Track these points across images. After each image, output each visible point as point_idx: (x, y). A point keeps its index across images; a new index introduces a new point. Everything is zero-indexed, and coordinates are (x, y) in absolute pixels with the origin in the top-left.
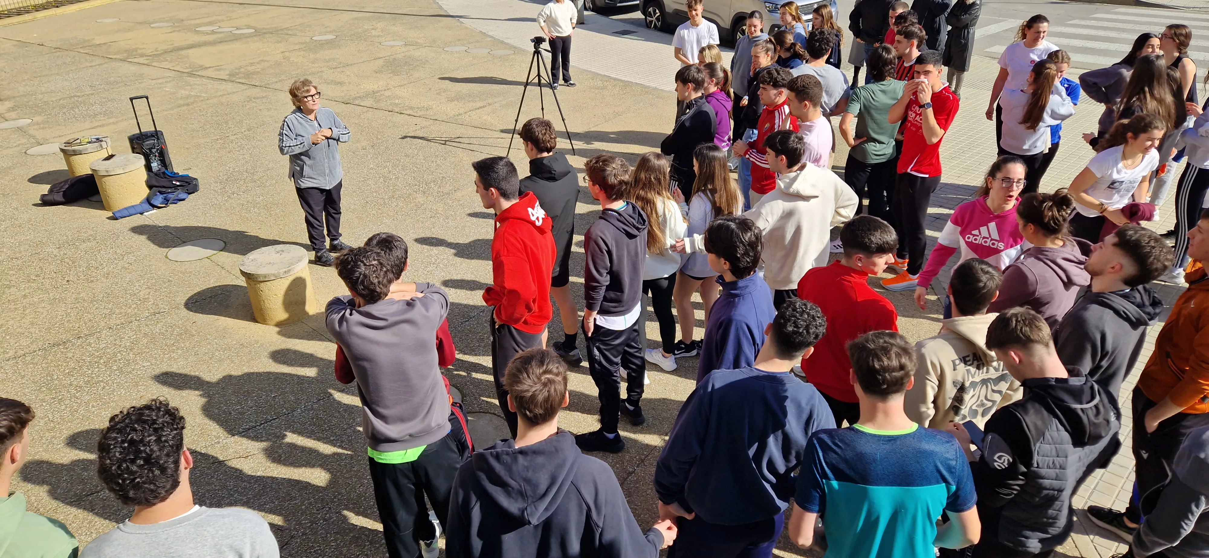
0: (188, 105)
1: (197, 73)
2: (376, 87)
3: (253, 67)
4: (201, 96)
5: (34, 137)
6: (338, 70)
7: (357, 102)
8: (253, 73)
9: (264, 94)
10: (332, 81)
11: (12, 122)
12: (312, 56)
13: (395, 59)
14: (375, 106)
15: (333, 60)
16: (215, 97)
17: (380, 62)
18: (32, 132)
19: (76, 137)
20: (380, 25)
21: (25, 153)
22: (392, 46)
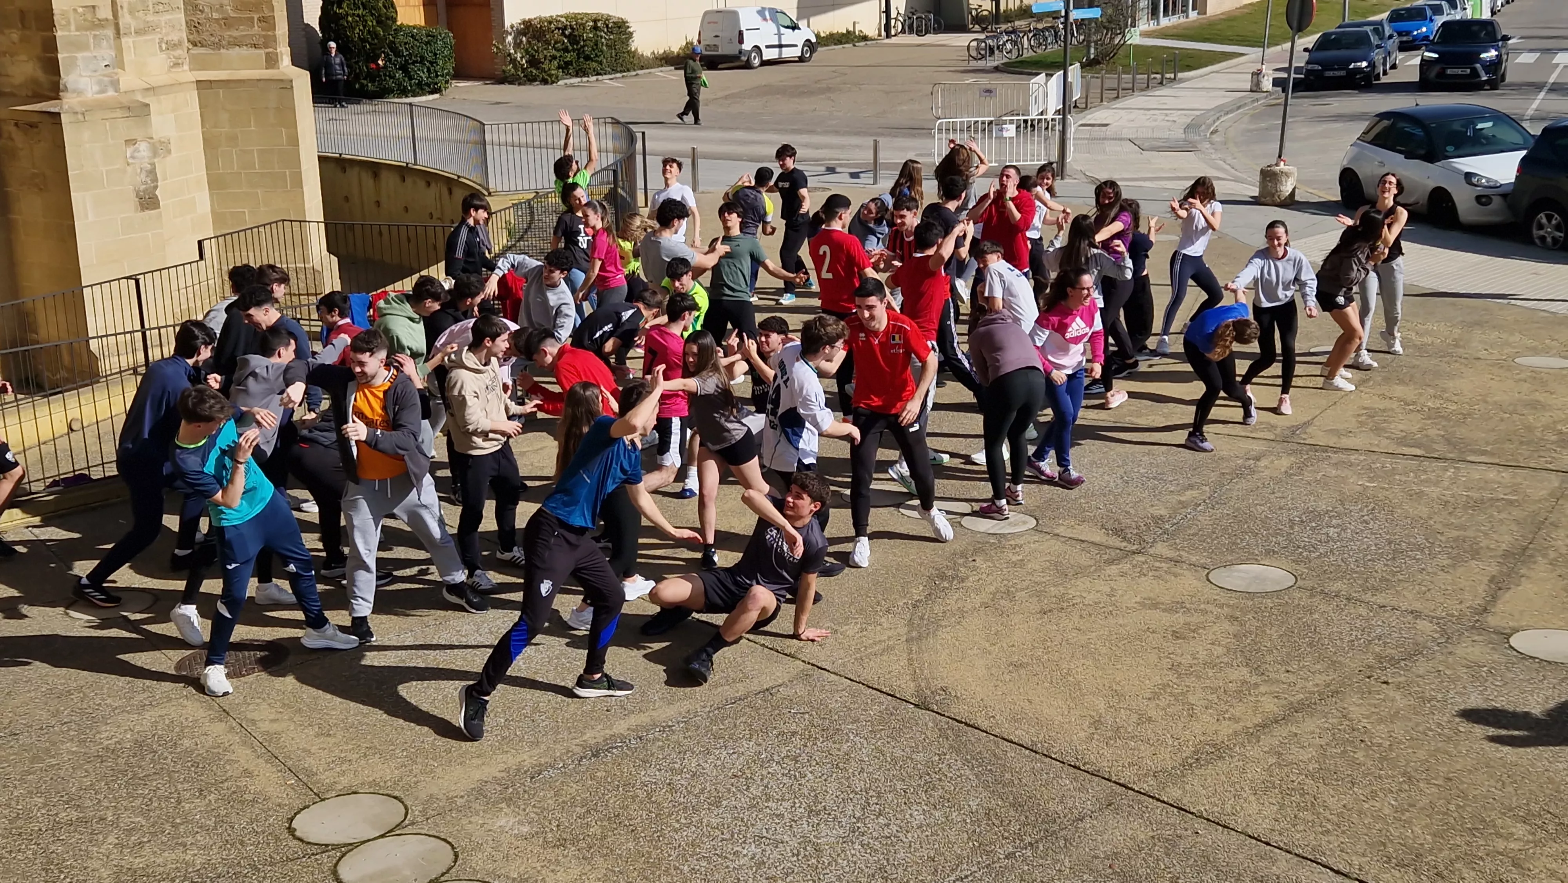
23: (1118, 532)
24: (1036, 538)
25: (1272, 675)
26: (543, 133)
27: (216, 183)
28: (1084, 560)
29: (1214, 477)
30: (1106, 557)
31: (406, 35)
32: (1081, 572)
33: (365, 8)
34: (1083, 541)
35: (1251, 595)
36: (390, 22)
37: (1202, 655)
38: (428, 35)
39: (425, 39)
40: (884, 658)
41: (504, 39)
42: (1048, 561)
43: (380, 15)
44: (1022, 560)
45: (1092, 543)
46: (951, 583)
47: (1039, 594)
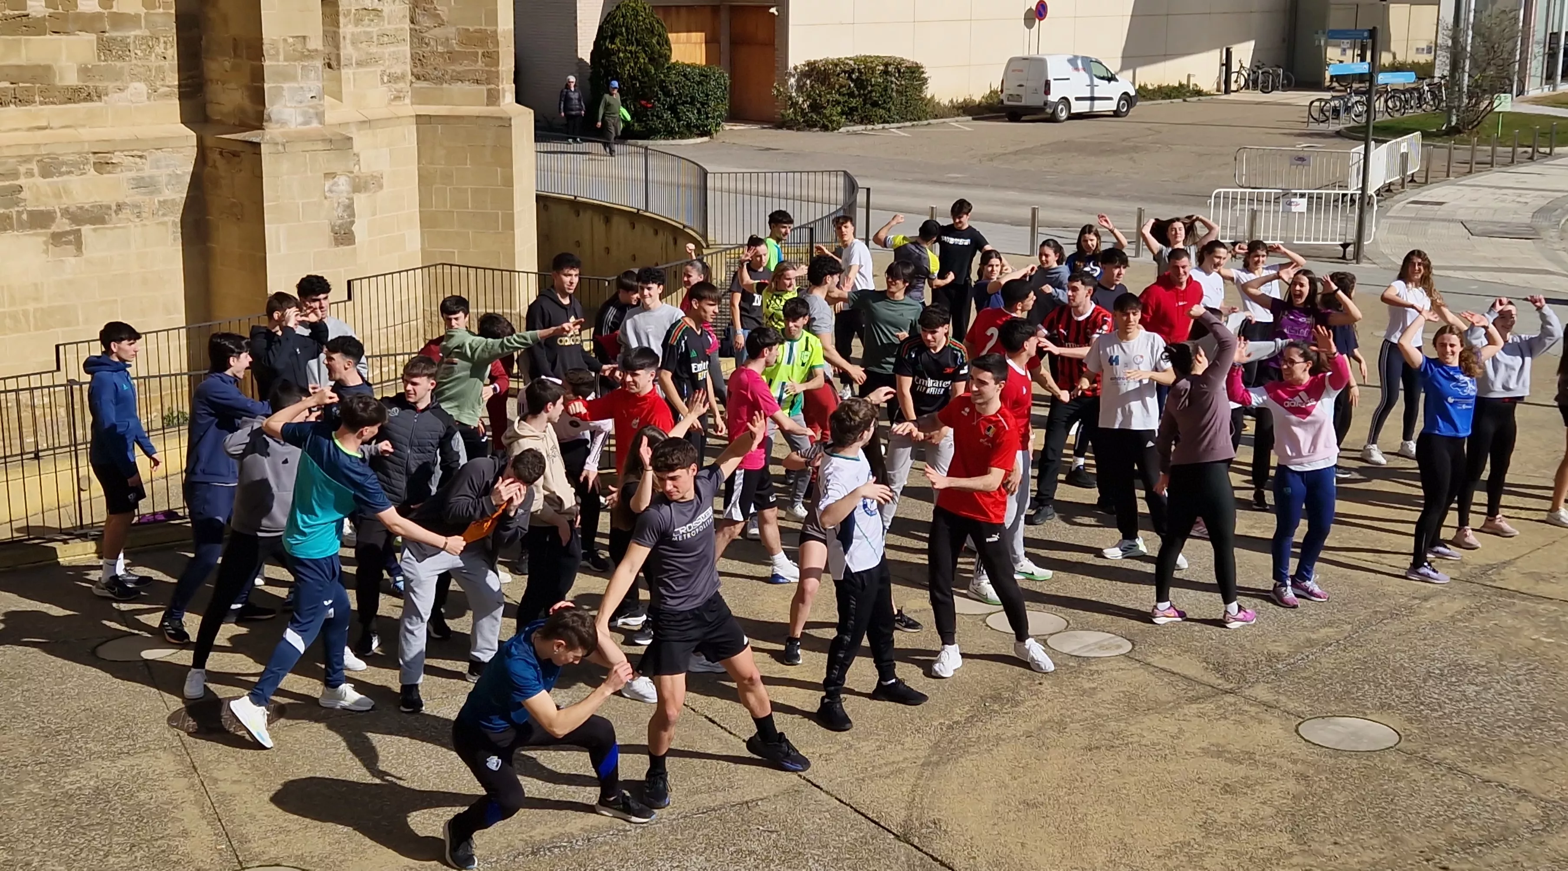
23: (1220, 669)
24: (1122, 665)
25: (1315, 846)
26: (804, 184)
27: (428, 221)
28: (1164, 694)
29: (1363, 614)
30: (1191, 694)
31: (678, 74)
32: (1155, 707)
33: (638, 45)
34: (1174, 673)
35: (1337, 752)
36: (662, 60)
37: (1246, 814)
38: (701, 75)
39: (697, 79)
40: (889, 781)
41: (786, 82)
42: (1123, 692)
43: (653, 53)
44: (1094, 689)
45: (1185, 677)
46: (1002, 706)
47: (1094, 728)
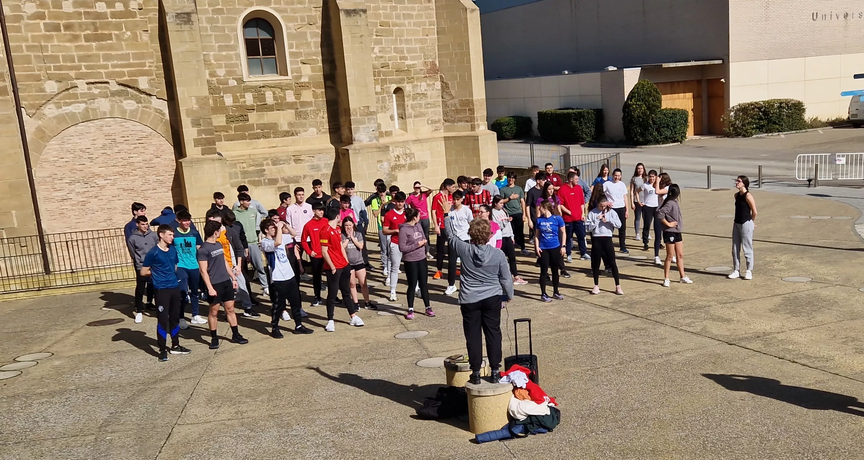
0: (567, 330)
1: (582, 299)
2: (768, 328)
3: (638, 296)
4: (580, 322)
5: (426, 349)
6: (728, 305)
7: (743, 344)
8: (637, 303)
9: (645, 326)
10: (719, 317)
11: (411, 333)
12: (702, 288)
13: (796, 297)
14: (764, 349)
15: (725, 293)
16: (595, 324)
17: (778, 300)
18: (426, 344)
19: (461, 354)
20: (784, 258)
21: (416, 364)
22: (795, 283)
